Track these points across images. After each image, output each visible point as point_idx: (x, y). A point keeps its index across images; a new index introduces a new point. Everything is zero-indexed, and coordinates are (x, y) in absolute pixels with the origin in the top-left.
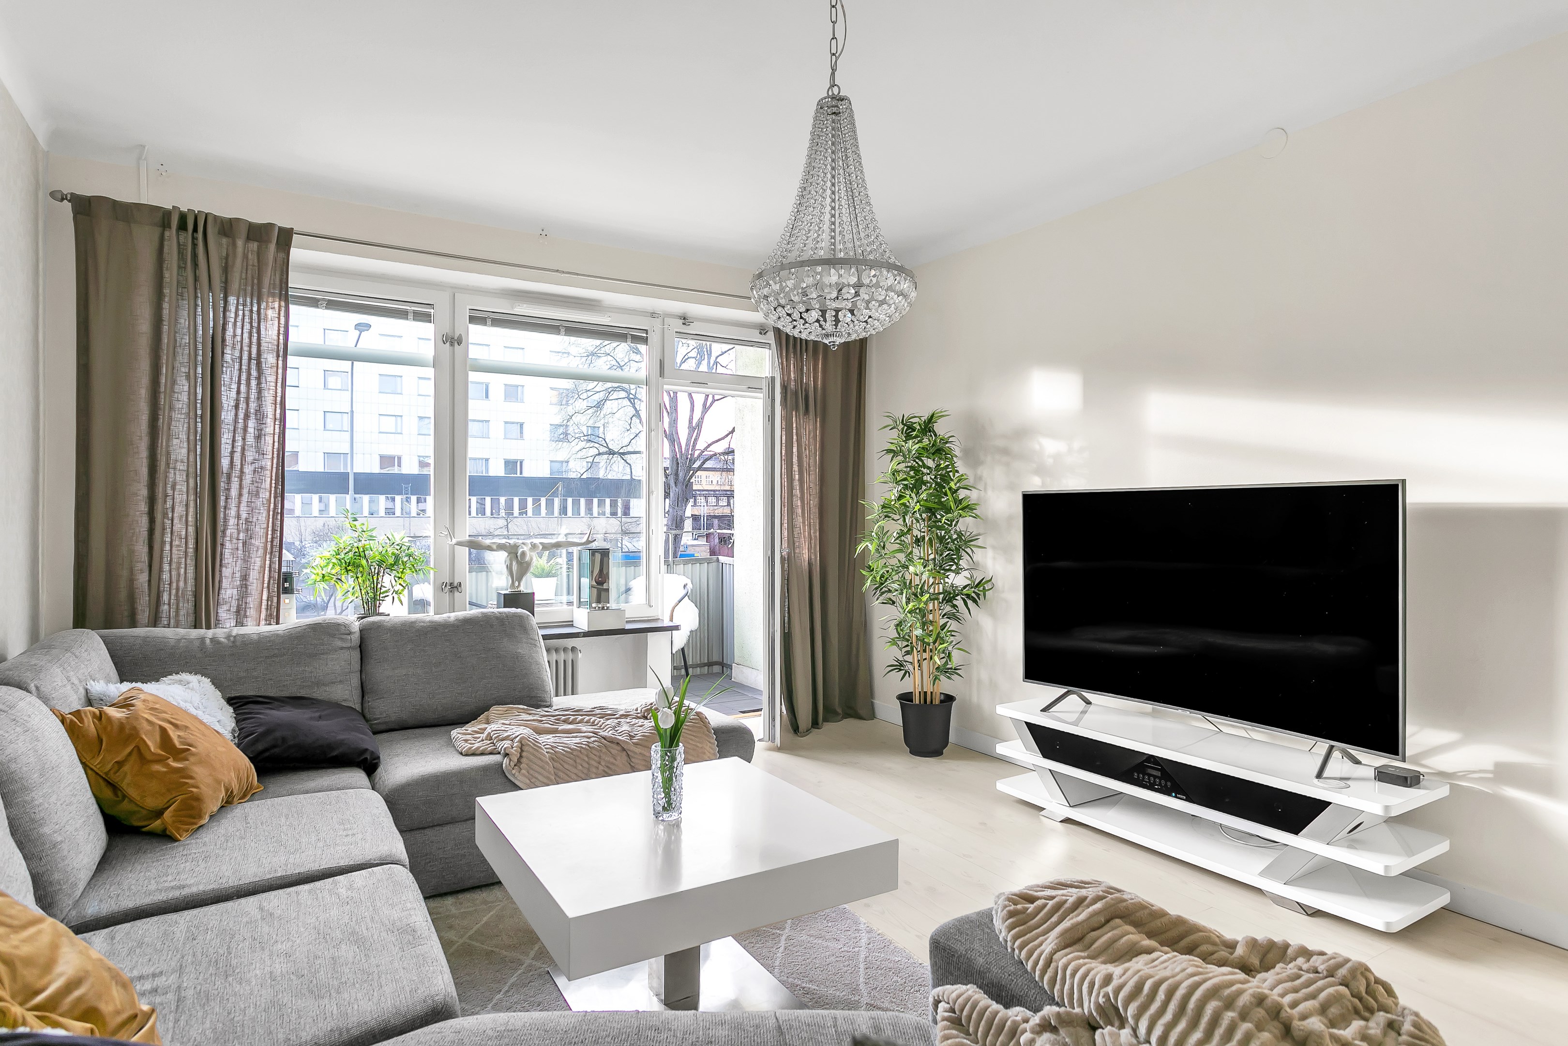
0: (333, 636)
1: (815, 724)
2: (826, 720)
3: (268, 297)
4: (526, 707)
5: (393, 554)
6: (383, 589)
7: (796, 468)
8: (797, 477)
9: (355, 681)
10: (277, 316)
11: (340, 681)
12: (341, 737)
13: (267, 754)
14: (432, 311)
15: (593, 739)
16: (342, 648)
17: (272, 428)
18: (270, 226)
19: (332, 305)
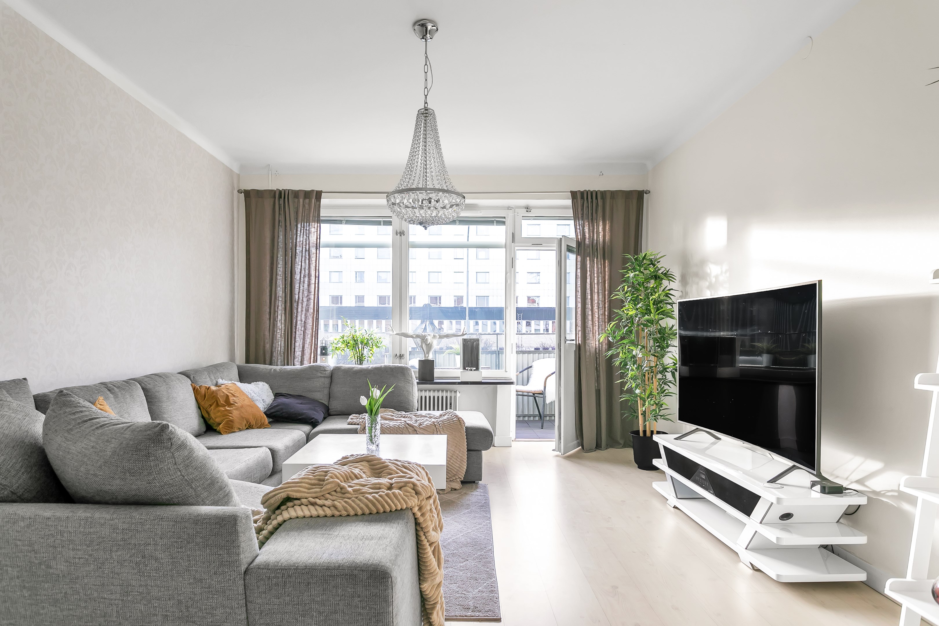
0: (317, 371)
2: (608, 446)
3: (312, 222)
4: (393, 410)
5: (367, 338)
7: (588, 291)
8: (589, 297)
9: (326, 392)
10: (316, 231)
11: (319, 391)
12: (304, 412)
13: (274, 414)
14: (391, 219)
15: (403, 424)
16: (321, 377)
18: (313, 191)
19: (348, 222)
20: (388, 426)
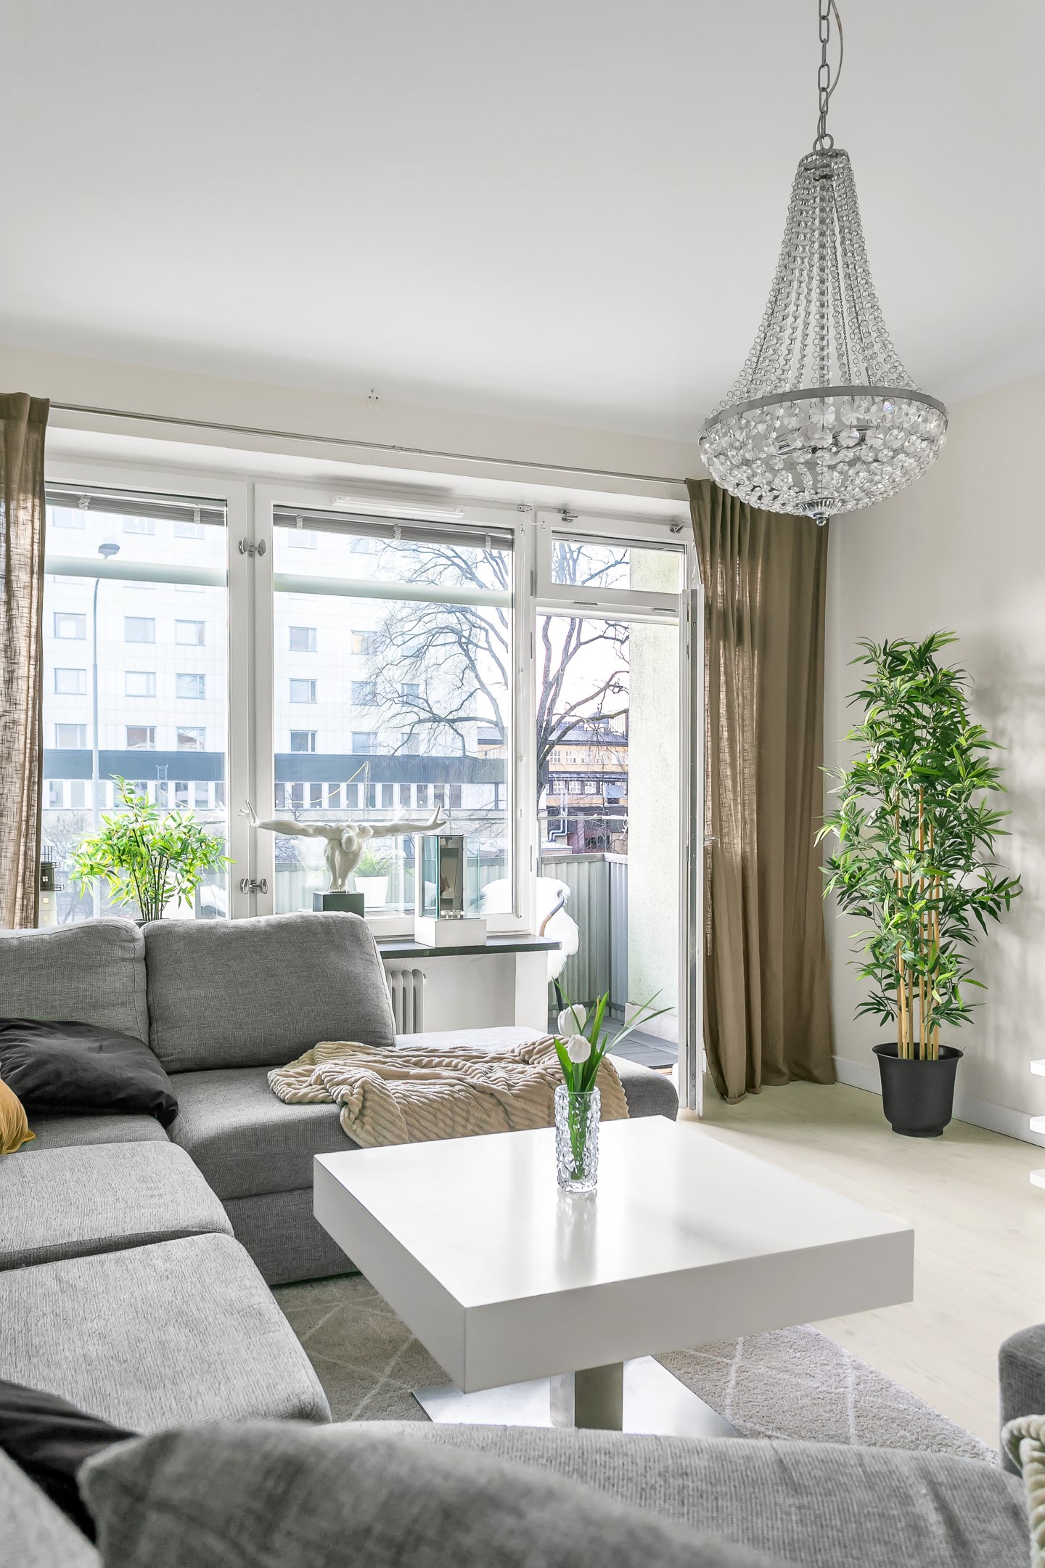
0: (112, 943)
1: (751, 1086)
2: (764, 1082)
3: (19, 493)
4: (362, 1045)
5: (179, 838)
6: (167, 887)
7: (724, 721)
8: (725, 734)
9: (140, 1004)
10: (30, 518)
11: (122, 1003)
12: (130, 1074)
13: (37, 1093)
14: (225, 509)
15: (458, 1088)
16: (124, 960)
17: (26, 669)
18: (20, 397)
19: (96, 504)
20: (422, 1099)
